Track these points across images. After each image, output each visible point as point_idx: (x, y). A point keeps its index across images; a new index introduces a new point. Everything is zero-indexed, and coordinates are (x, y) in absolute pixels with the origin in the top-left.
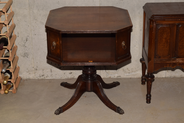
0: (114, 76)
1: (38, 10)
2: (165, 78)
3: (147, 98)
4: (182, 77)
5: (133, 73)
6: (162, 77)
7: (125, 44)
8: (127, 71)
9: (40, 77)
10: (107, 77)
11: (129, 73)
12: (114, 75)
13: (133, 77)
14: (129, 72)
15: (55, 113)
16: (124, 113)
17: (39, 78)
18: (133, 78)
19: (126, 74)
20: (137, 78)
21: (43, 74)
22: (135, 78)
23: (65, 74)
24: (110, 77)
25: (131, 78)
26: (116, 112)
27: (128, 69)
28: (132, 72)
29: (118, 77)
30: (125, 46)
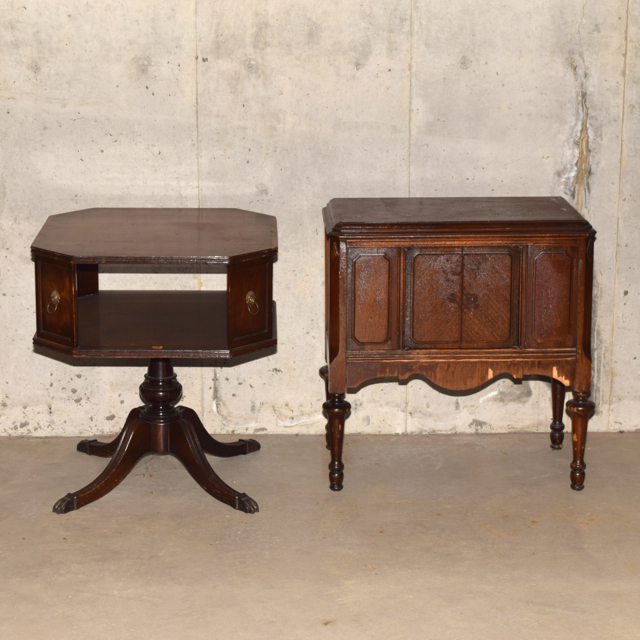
0: (247, 429)
1: (16, 219)
2: (405, 435)
3: (331, 475)
4: (456, 434)
5: (305, 420)
6: (393, 433)
7: (256, 300)
8: (286, 412)
9: (16, 428)
10: (224, 432)
11: (292, 418)
12: (246, 426)
13: (304, 431)
14: (290, 414)
15: (55, 510)
16: (257, 510)
17: (14, 433)
18: (304, 435)
19: (281, 423)
20: (316, 436)
21: (24, 421)
22: (309, 436)
23: (91, 419)
24: (233, 432)
25: (297, 435)
26: (234, 507)
27: (287, 405)
28: (302, 414)
29: (259, 433)
30: (254, 305)
